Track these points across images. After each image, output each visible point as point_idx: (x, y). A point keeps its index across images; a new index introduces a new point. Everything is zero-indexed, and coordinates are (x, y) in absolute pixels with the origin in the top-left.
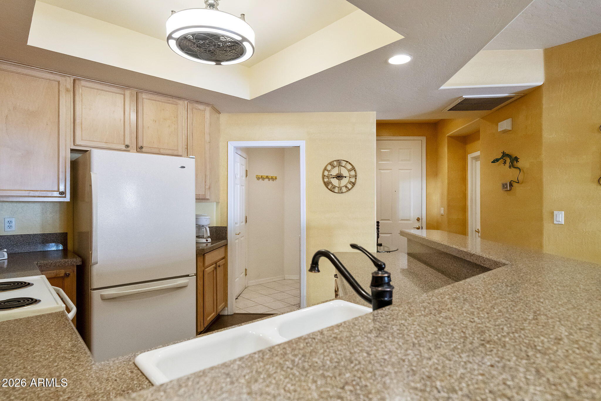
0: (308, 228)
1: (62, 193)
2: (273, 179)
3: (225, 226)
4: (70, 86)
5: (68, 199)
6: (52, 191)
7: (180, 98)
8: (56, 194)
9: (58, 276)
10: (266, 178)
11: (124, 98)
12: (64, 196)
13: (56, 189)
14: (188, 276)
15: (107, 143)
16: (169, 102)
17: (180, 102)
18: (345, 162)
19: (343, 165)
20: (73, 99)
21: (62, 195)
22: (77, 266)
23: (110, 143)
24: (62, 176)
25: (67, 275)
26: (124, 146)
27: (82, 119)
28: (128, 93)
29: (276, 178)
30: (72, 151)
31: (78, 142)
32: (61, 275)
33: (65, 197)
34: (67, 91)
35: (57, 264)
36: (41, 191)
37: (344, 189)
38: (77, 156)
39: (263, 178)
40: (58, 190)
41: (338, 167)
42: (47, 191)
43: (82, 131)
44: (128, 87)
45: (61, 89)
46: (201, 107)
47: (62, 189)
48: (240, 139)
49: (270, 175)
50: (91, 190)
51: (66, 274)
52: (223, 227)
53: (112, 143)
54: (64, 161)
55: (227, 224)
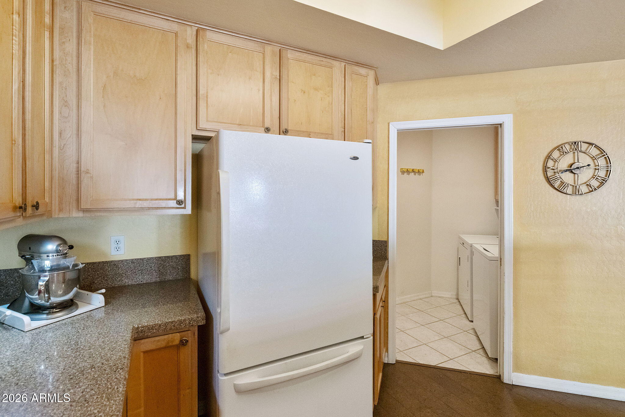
0: (517, 249)
1: (179, 202)
2: (420, 172)
3: (385, 239)
4: (191, 40)
5: (188, 210)
6: (166, 199)
7: (334, 58)
8: (173, 204)
9: (171, 344)
10: (412, 172)
11: (264, 58)
12: (183, 206)
13: (173, 196)
14: (362, 338)
15: (240, 125)
16: (322, 63)
17: (336, 63)
18: (587, 145)
19: (583, 149)
20: (196, 60)
21: (180, 205)
22: (199, 327)
23: (244, 125)
24: (180, 176)
25: (183, 343)
26: (264, 129)
27: (207, 90)
28: (269, 49)
29: (423, 172)
30: (196, 138)
31: (202, 125)
32: (174, 343)
33: (185, 208)
34: (188, 47)
35: (169, 327)
36: (152, 200)
37: (584, 189)
38: (200, 146)
39: (408, 172)
40: (175, 199)
41: (571, 154)
42: (160, 199)
43: (207, 109)
44: (269, 41)
45: (179, 45)
46: (363, 71)
47: (181, 196)
48: (407, 118)
49: (417, 167)
50: (220, 199)
51: (181, 341)
52: (382, 241)
53: (247, 125)
54: (183, 154)
55: (387, 237)
